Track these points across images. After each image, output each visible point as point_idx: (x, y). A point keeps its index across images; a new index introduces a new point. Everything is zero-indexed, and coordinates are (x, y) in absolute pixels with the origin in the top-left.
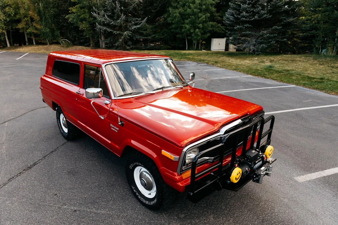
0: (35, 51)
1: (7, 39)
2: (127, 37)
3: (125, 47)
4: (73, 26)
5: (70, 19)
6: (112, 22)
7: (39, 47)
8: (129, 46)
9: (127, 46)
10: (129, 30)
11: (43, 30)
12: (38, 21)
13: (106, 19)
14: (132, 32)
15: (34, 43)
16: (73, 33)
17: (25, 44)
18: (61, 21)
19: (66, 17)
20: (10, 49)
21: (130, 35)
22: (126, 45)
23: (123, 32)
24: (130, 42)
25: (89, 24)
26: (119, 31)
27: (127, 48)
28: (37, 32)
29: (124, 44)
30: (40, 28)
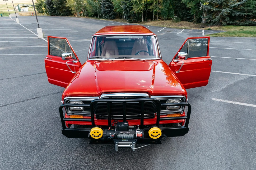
0: (155, 25)
1: (143, 17)
2: (226, 13)
3: (221, 23)
4: (184, 6)
5: (183, 0)
6: (214, 1)
7: (159, 22)
8: (226, 22)
9: (223, 22)
10: (230, 8)
11: (163, 10)
15: (157, 19)
16: (184, 12)
17: (151, 20)
18: (177, 2)
20: (143, 22)
21: (229, 11)
22: (223, 21)
23: (221, 10)
24: (228, 18)
25: (195, 3)
26: (219, 9)
27: (223, 24)
28: (159, 11)
29: (221, 20)
30: (162, 8)
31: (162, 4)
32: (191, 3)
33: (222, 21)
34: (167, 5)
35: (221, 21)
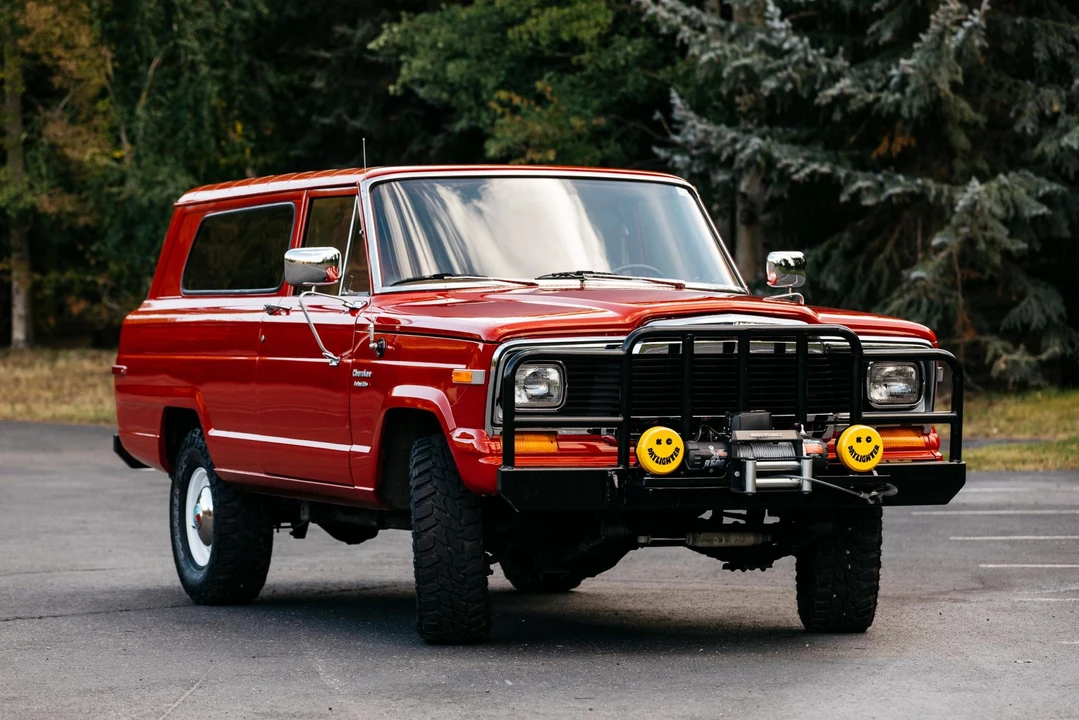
0: (19, 408)
2: (1001, 233)
5: (417, 63)
6: (834, 77)
7: (61, 363)
8: (1025, 337)
9: (995, 344)
10: (1039, 166)
11: (131, 185)
12: (92, 92)
13: (777, 52)
14: (1064, 179)
15: (19, 333)
18: (318, 84)
19: (381, 40)
21: (1044, 210)
22: (994, 331)
23: (946, 188)
24: (1041, 292)
25: (596, 103)
26: (910, 174)
27: (1001, 365)
28: (68, 203)
29: (962, 317)
30: (103, 161)
31: (101, 106)
32: (540, 99)
33: (981, 332)
34: (187, 116)
35: (968, 337)
